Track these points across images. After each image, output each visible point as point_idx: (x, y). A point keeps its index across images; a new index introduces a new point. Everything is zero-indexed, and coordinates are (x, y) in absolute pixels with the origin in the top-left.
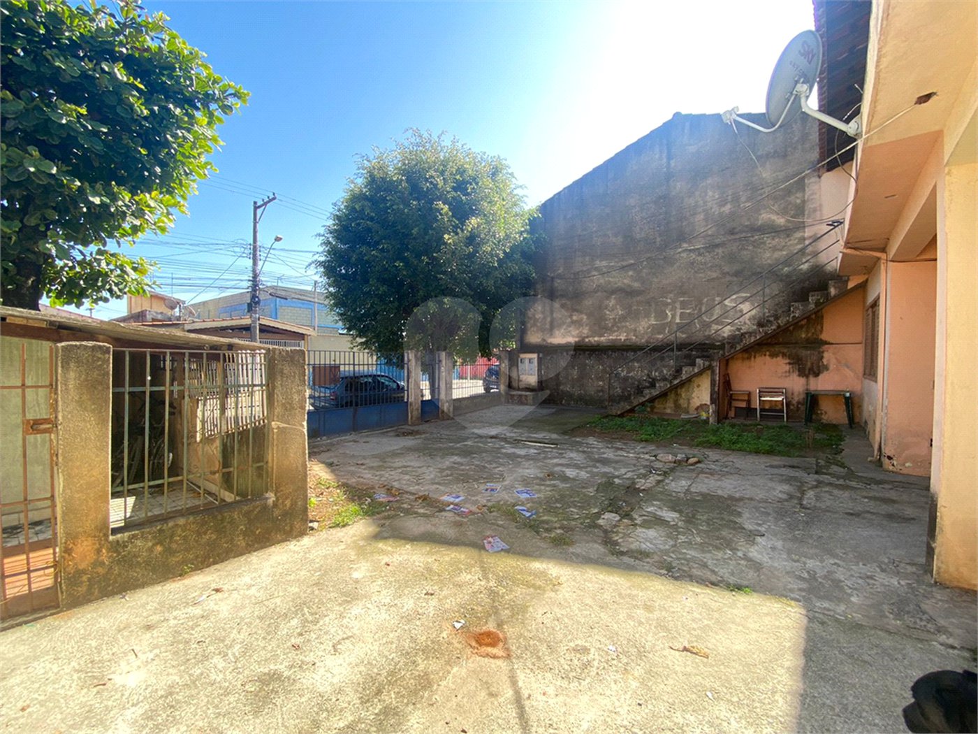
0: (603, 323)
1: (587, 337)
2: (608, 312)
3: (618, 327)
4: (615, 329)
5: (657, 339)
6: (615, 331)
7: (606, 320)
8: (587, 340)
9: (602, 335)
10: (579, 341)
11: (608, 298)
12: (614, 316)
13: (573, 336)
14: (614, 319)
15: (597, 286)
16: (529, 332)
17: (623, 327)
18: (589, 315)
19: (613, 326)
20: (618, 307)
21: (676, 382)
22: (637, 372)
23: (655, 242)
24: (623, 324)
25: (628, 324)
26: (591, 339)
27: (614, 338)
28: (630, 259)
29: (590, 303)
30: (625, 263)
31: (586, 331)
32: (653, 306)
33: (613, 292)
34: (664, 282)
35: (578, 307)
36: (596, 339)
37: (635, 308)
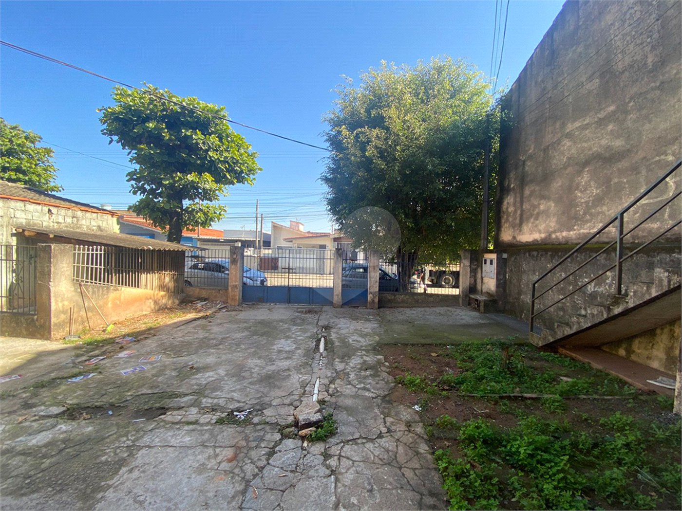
0: (573, 211)
1: (555, 232)
2: (579, 194)
3: (591, 215)
4: (588, 217)
5: (650, 231)
6: (587, 221)
7: (577, 206)
8: (554, 236)
9: (570, 229)
10: (546, 238)
11: (580, 173)
12: (586, 199)
13: (540, 232)
14: (587, 203)
15: (569, 159)
16: (503, 229)
17: (599, 213)
18: (559, 201)
19: (585, 214)
20: (592, 183)
21: (617, 310)
22: (610, 286)
23: (645, 64)
24: (599, 209)
25: (605, 208)
26: (558, 234)
27: (585, 231)
28: (609, 106)
29: (559, 184)
30: (601, 115)
31: (553, 223)
32: (644, 172)
33: (587, 163)
34: (662, 126)
35: (547, 193)
36: (564, 234)
37: (616, 180)
